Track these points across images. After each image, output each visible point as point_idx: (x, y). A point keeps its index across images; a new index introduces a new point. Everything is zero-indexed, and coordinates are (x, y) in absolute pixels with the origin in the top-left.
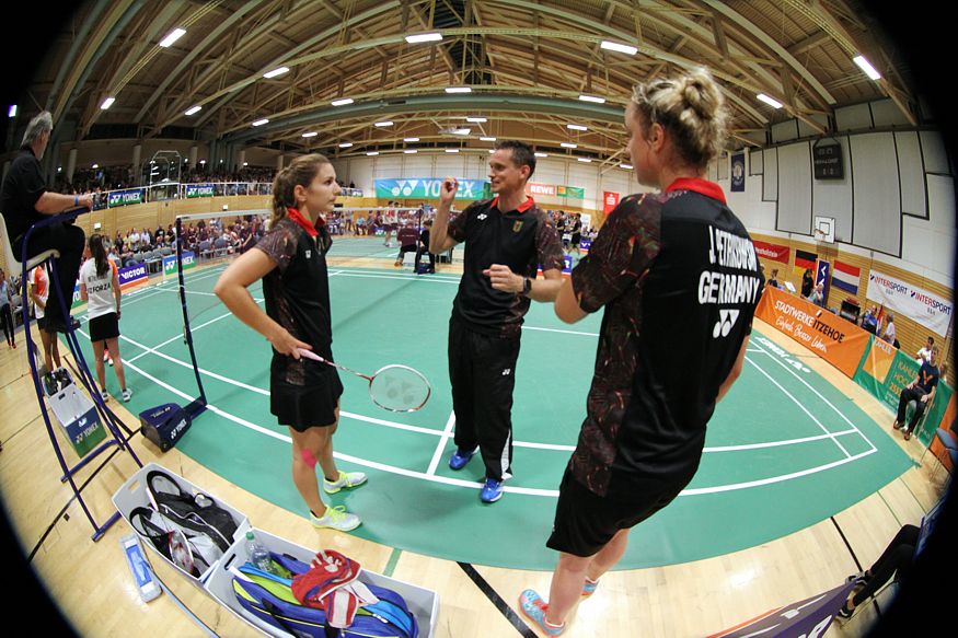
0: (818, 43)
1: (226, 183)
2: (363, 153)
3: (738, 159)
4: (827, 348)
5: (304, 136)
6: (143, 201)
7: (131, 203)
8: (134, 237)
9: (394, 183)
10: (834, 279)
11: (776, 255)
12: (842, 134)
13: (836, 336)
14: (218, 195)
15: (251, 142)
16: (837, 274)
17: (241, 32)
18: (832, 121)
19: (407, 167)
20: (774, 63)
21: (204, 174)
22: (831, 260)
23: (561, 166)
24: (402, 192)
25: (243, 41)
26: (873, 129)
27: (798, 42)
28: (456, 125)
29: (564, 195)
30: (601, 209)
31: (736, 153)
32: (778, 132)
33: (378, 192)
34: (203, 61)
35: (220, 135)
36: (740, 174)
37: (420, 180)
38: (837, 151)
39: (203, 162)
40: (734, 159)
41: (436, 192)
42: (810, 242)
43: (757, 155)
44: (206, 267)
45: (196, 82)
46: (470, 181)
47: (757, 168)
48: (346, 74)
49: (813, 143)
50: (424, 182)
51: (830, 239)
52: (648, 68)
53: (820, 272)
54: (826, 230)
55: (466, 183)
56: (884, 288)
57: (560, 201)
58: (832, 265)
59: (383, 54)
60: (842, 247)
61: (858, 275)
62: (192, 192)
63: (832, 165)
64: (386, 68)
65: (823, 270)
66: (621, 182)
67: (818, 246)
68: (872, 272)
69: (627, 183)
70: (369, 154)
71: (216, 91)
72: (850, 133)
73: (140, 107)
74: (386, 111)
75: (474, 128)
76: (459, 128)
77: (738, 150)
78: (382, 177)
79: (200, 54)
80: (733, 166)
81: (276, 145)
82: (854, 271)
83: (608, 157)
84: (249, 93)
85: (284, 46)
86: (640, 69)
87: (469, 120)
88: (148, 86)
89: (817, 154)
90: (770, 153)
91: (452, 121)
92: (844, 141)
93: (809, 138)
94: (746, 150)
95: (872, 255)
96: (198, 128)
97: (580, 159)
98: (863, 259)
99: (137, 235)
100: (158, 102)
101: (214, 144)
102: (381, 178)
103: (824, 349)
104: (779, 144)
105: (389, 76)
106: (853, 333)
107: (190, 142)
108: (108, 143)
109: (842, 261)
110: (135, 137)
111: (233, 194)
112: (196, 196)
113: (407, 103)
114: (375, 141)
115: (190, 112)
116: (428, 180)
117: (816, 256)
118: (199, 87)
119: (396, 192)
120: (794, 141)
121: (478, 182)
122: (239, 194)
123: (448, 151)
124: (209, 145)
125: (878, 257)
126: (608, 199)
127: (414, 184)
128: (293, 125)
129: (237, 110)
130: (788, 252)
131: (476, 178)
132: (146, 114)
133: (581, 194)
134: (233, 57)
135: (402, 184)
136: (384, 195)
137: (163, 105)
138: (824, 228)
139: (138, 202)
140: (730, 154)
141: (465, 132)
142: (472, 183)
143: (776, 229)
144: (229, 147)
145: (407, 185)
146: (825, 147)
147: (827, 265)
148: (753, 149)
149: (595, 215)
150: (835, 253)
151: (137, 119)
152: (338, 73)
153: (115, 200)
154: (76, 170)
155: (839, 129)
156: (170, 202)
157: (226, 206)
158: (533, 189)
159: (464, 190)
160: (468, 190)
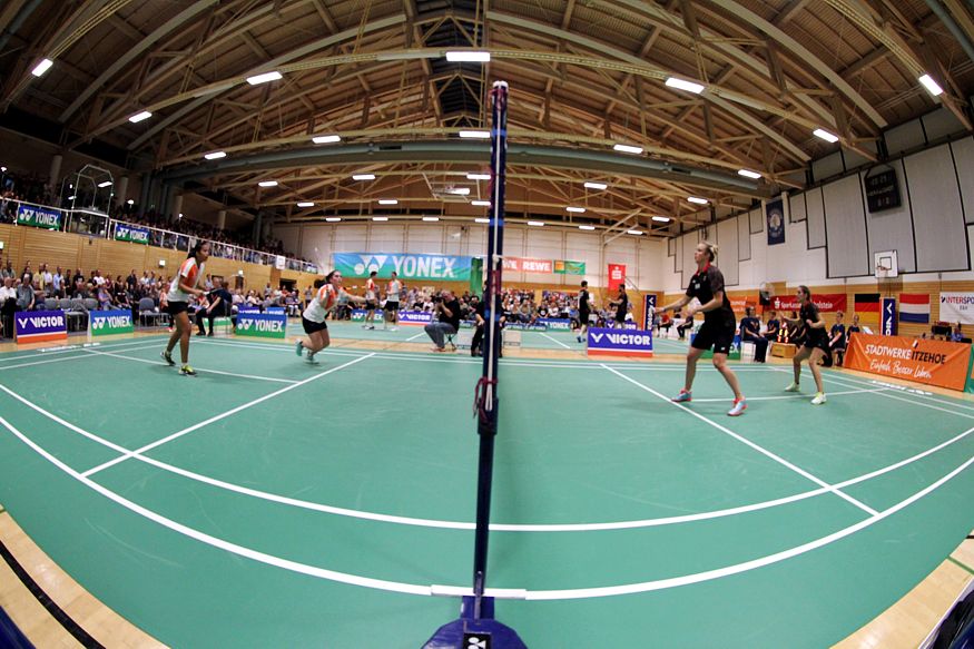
0: (871, 64)
1: (164, 231)
2: (322, 218)
3: (775, 207)
4: (931, 373)
5: (261, 184)
6: (61, 230)
7: (45, 226)
8: (48, 277)
9: (357, 258)
10: (901, 313)
11: (830, 306)
12: (896, 158)
13: (938, 358)
14: (154, 244)
15: (191, 186)
16: (904, 308)
17: (216, 22)
18: (882, 146)
19: (372, 238)
20: (824, 92)
21: (134, 214)
22: (895, 296)
23: (557, 237)
24: (366, 270)
25: (218, 33)
26: (927, 145)
27: (850, 66)
28: (454, 184)
29: (562, 272)
30: (606, 285)
31: (771, 201)
32: (820, 170)
34: (159, 53)
35: (159, 166)
36: (779, 224)
37: (390, 255)
38: (892, 177)
39: (131, 202)
40: (770, 208)
41: (409, 270)
42: (869, 283)
43: (797, 200)
44: (146, 335)
45: (147, 80)
46: (450, 258)
47: (798, 213)
48: (318, 109)
49: (863, 174)
50: (395, 258)
51: (893, 273)
52: (676, 111)
53: (886, 311)
54: (887, 264)
55: (446, 260)
56: (957, 306)
57: (556, 279)
58: (898, 300)
59: (366, 87)
60: (906, 279)
61: (927, 302)
62: (122, 233)
63: (887, 194)
64: (368, 105)
65: (888, 308)
66: (627, 251)
67: (879, 285)
68: (943, 294)
69: (633, 252)
70: (328, 220)
71: (175, 94)
72: (903, 154)
73: (70, 100)
74: (375, 158)
77: (774, 196)
78: (341, 250)
79: (156, 44)
80: (769, 216)
81: (218, 196)
82: (923, 299)
83: (614, 222)
84: (204, 114)
85: (256, 56)
86: (666, 111)
87: (470, 177)
88: (86, 72)
89: (869, 185)
90: (814, 195)
91: (449, 178)
92: (897, 165)
93: (858, 170)
94: (784, 196)
95: (940, 277)
96: (132, 152)
97: (582, 227)
98: (930, 284)
99: (49, 275)
100: (93, 98)
101: (148, 178)
102: (343, 252)
103: (929, 376)
104: (823, 182)
105: (370, 117)
106: (953, 350)
108: (25, 139)
109: (908, 293)
110: (56, 142)
111: (171, 247)
112: (127, 240)
113: (404, 149)
114: (343, 201)
115: (135, 119)
116: (399, 256)
117: (879, 295)
118: (151, 86)
119: (359, 270)
120: (842, 175)
121: (460, 259)
122: (179, 249)
123: (425, 219)
124: (142, 179)
125: (947, 277)
126: (614, 273)
127: (381, 260)
128: (253, 167)
129: (183, 136)
130: (846, 298)
131: (457, 254)
132: (77, 113)
133: (582, 269)
134: (203, 52)
135: (367, 259)
137: (99, 104)
138: (885, 263)
140: (764, 203)
141: (464, 192)
142: (454, 260)
143: (828, 277)
144: (166, 186)
145: (374, 261)
146: (878, 176)
147: (893, 301)
148: (792, 192)
149: (598, 291)
150: (900, 286)
151: (63, 118)
152: (310, 107)
153: (26, 216)
155: (890, 154)
156: (95, 240)
157: (162, 263)
158: (526, 265)
159: (443, 268)
160: (448, 270)
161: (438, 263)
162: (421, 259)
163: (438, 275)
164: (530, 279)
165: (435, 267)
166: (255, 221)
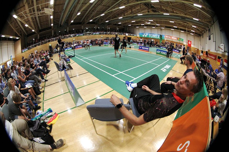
1: (102, 32)
7: (81, 36)
9: (143, 34)
14: (100, 34)
19: (146, 30)
21: (98, 30)
23: (178, 33)
24: (145, 36)
29: (179, 40)
30: (188, 45)
33: (140, 36)
37: (148, 34)
39: (99, 28)
41: (152, 36)
62: (94, 34)
70: (137, 27)
75: (151, 22)
76: (148, 22)
78: (140, 32)
87: (149, 20)
91: (146, 21)
96: (96, 22)
97: (181, 31)
102: (141, 33)
107: (95, 25)
111: (104, 34)
112: (95, 35)
116: (150, 34)
119: (143, 36)
123: (153, 27)
124: (99, 25)
126: (189, 42)
127: (147, 34)
132: (83, 20)
133: (183, 40)
135: (145, 34)
136: (141, 36)
139: (83, 36)
141: (149, 23)
144: (103, 25)
145: (146, 34)
151: (81, 21)
153: (78, 35)
154: (69, 30)
156: (89, 36)
157: (102, 37)
158: (172, 38)
159: (158, 36)
160: (158, 37)
161: (157, 36)
162: (154, 35)
163: (157, 38)
164: (174, 41)
165: (156, 36)
166: (124, 28)
